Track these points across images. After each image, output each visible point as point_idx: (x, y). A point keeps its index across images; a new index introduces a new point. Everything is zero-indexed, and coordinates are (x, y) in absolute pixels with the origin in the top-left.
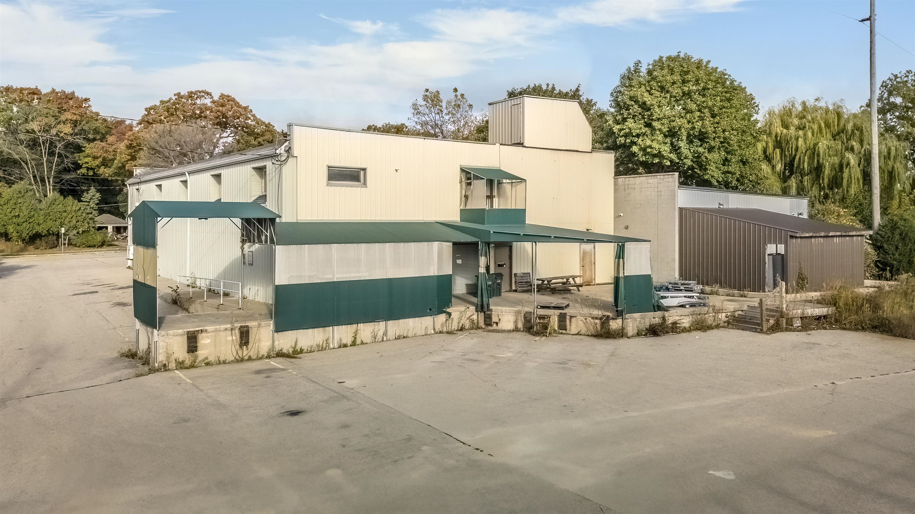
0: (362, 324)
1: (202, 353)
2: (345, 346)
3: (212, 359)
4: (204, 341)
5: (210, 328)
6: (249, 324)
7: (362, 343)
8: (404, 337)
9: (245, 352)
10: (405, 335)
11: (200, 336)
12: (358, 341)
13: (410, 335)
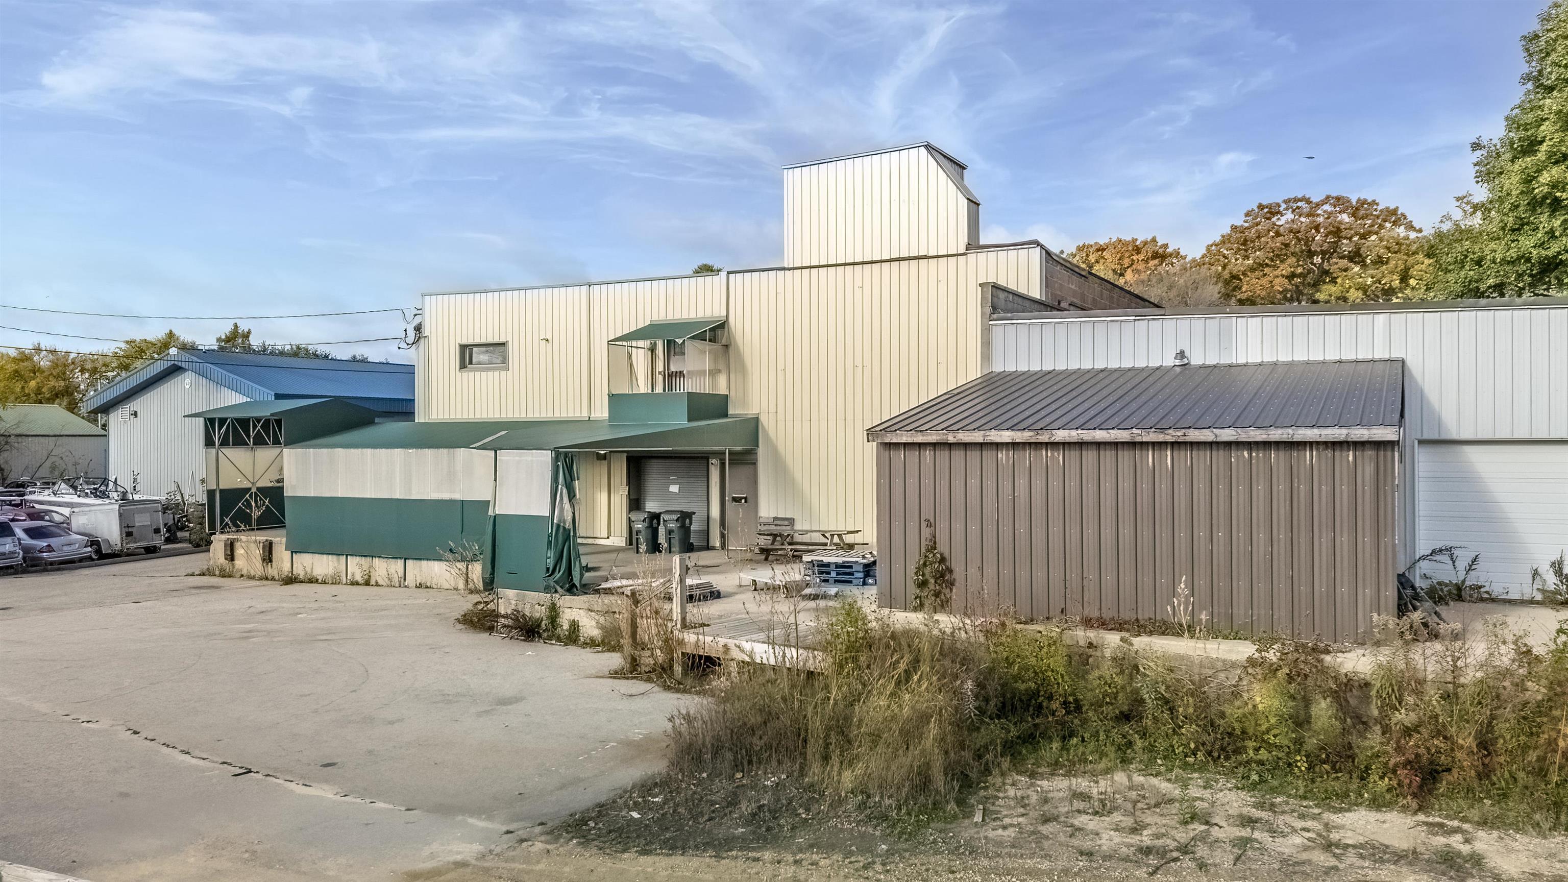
0: (377, 559)
1: (240, 563)
2: (357, 584)
3: (245, 572)
4: (239, 551)
5: (244, 538)
6: (273, 539)
7: (377, 585)
8: (427, 587)
9: (272, 571)
10: (429, 585)
11: (237, 545)
12: (373, 582)
13: (434, 586)
